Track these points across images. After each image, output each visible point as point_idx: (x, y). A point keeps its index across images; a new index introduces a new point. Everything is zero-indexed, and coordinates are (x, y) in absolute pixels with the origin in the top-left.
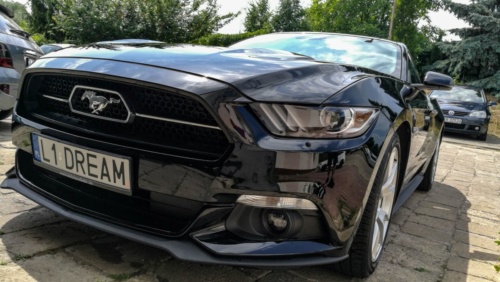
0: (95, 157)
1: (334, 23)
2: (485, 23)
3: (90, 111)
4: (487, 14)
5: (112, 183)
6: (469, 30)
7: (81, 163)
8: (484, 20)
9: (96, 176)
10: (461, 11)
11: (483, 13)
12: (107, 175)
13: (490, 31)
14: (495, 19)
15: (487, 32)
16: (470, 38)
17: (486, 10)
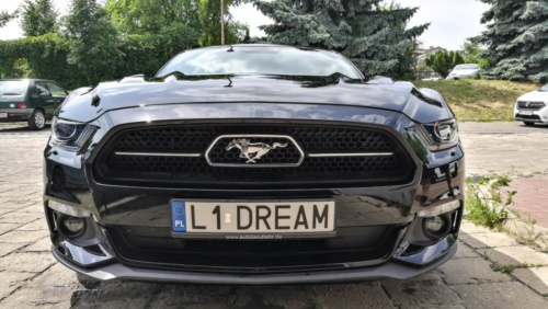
0: (289, 207)
1: (139, 23)
2: (289, 20)
3: (244, 160)
4: (288, 11)
5: (311, 229)
6: (276, 27)
7: (265, 218)
8: (288, 17)
9: (288, 228)
10: (267, 9)
11: (285, 10)
12: (305, 223)
13: (294, 27)
14: (296, 16)
15: (290, 28)
16: (278, 34)
17: (288, 8)
